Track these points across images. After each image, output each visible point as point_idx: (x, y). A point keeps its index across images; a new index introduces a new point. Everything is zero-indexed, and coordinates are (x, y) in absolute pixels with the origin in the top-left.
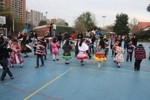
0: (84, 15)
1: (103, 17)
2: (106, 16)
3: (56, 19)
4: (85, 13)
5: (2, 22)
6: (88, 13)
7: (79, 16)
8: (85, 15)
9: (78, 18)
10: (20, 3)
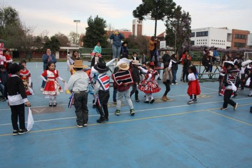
1: (75, 21)
2: (80, 21)
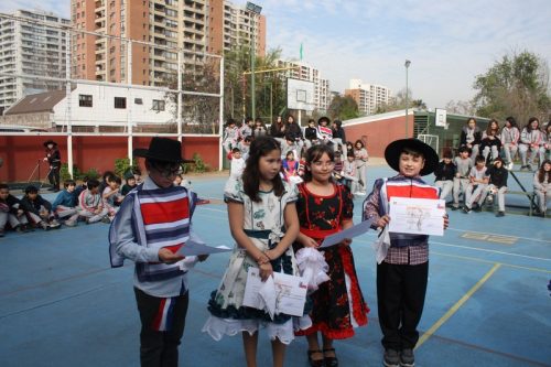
0: (505, 67)
3: (363, 88)
4: (511, 59)
5: (305, 102)
6: (527, 59)
7: (484, 73)
8: (509, 69)
9: (482, 80)
10: (249, 39)
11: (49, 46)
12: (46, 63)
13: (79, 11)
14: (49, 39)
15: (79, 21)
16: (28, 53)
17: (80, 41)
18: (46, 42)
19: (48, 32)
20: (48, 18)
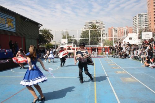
5: (149, 37)
11: (145, 22)
12: (145, 26)
13: (149, 12)
14: (145, 20)
15: (149, 15)
16: (140, 25)
17: (150, 20)
18: (145, 21)
19: (145, 18)
20: (145, 14)
